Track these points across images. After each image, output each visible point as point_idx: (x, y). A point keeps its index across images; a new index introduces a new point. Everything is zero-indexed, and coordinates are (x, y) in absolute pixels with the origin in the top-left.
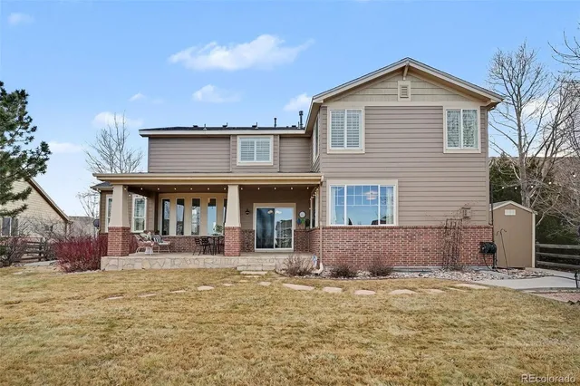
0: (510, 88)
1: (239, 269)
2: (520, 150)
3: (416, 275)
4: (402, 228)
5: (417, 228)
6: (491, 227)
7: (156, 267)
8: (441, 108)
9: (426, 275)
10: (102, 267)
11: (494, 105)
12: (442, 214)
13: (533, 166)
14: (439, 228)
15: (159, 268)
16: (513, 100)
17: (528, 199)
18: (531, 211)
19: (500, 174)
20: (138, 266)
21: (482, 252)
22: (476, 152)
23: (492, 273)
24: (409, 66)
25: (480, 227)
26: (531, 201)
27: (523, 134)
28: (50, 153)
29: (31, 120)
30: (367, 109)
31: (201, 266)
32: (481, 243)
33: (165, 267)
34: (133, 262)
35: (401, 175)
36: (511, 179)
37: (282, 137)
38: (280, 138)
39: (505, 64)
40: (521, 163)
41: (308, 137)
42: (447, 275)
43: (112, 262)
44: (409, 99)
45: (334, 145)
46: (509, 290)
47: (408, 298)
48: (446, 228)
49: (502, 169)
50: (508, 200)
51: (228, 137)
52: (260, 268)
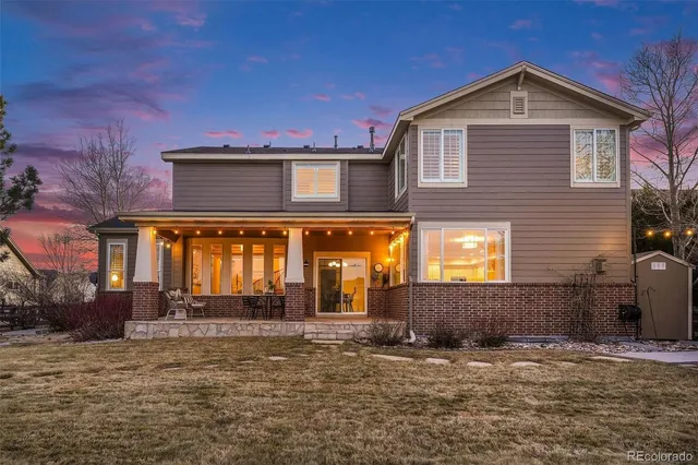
0: (658, 98)
1: (307, 337)
2: (672, 182)
3: (538, 346)
4: (516, 285)
5: (535, 285)
6: (633, 284)
7: (198, 334)
8: (567, 128)
9: (551, 346)
10: (127, 334)
11: (638, 123)
12: (570, 267)
13: (689, 204)
14: (565, 286)
15: (202, 336)
16: (662, 115)
17: (682, 248)
18: (686, 264)
19: (642, 214)
20: (174, 333)
21: (621, 317)
22: (614, 186)
23: (636, 344)
24: (526, 73)
25: (618, 286)
26: (687, 250)
27: (675, 159)
28: (39, 182)
29: (8, 136)
30: (471, 128)
31: (256, 333)
32: (621, 306)
33: (208, 335)
34: (167, 328)
35: (514, 215)
36: (660, 221)
37: (351, 163)
38: (350, 164)
39: (652, 66)
40: (673, 199)
41: (387, 163)
42: (578, 347)
43: (140, 328)
44: (526, 115)
45: (426, 176)
46: (660, 363)
47: (536, 371)
48: (574, 285)
49: (646, 208)
50: (655, 250)
51: (279, 163)
52: (333, 336)
